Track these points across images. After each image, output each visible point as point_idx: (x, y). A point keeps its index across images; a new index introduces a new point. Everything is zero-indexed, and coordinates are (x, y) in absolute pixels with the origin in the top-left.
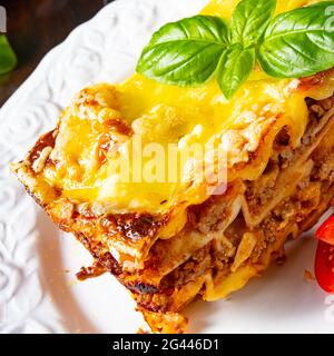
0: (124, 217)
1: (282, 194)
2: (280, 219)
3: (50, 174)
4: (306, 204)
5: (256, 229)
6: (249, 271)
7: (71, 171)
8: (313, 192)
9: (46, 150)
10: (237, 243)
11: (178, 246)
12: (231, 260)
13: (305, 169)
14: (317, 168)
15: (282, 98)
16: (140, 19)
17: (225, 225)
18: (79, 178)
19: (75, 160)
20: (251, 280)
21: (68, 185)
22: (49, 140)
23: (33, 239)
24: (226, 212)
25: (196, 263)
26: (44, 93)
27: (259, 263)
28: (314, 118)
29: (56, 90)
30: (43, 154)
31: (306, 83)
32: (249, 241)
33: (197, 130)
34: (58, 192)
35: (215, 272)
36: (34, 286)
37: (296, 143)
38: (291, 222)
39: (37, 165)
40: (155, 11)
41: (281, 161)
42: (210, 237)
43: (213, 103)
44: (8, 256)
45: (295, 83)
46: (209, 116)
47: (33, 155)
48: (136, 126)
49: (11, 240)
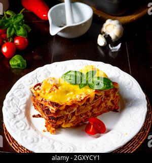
0: (54, 103)
1: (84, 111)
2: (81, 116)
3: (38, 91)
4: (88, 116)
5: (76, 116)
6: (72, 124)
7: (43, 92)
8: (90, 114)
9: (39, 86)
10: (72, 117)
11: (61, 112)
12: (70, 120)
13: (90, 108)
14: (92, 109)
15: (91, 92)
16: (62, 68)
17: (71, 112)
18: (44, 94)
19: (44, 90)
20: (71, 127)
21: (41, 94)
22: (40, 85)
23: (25, 105)
24: (73, 110)
25: (64, 117)
26: (35, 76)
27: (74, 124)
28: (95, 99)
29: (38, 76)
30: (38, 87)
31: (96, 91)
32: (74, 118)
33: (72, 93)
34: (39, 95)
35: (66, 121)
36: (23, 114)
37: (90, 102)
38: (84, 118)
39: (36, 88)
40: (66, 67)
41: (86, 104)
42: (68, 113)
43: (76, 89)
44: (19, 107)
45: (94, 90)
46: (74, 91)
47: (35, 86)
48: (59, 88)
49: (20, 104)
